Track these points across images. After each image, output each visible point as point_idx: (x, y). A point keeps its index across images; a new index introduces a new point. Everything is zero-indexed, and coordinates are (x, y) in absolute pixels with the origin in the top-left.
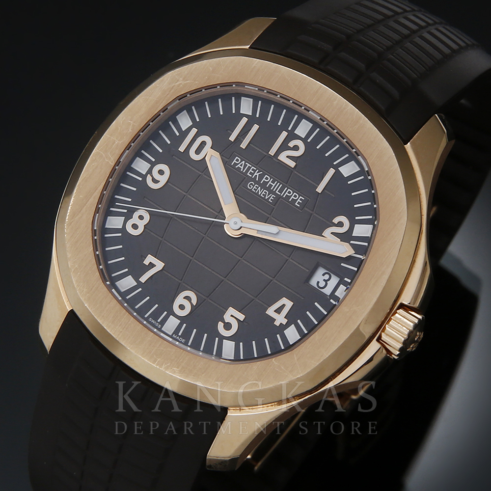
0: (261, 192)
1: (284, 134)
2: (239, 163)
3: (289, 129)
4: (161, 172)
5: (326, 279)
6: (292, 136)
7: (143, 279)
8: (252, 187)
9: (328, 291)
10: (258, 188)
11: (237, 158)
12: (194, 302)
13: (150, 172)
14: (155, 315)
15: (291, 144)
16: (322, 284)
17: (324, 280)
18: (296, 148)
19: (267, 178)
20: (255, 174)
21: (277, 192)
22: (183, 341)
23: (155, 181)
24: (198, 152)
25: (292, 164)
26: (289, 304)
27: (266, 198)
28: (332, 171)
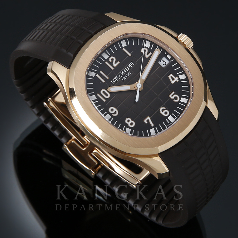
0: (127, 76)
1: (106, 63)
2: (114, 81)
3: (104, 61)
4: (112, 110)
5: (163, 61)
6: (107, 60)
7: (152, 125)
8: (124, 79)
9: (167, 62)
10: (125, 77)
11: (111, 82)
12: (164, 108)
13: (111, 114)
14: (167, 124)
15: (110, 61)
16: (164, 63)
17: (163, 62)
18: (112, 60)
19: (122, 73)
20: (119, 77)
21: (128, 70)
22: (178, 116)
23: (115, 113)
24: (107, 95)
25: (118, 62)
26: (171, 75)
27: (129, 75)
28: (124, 49)
